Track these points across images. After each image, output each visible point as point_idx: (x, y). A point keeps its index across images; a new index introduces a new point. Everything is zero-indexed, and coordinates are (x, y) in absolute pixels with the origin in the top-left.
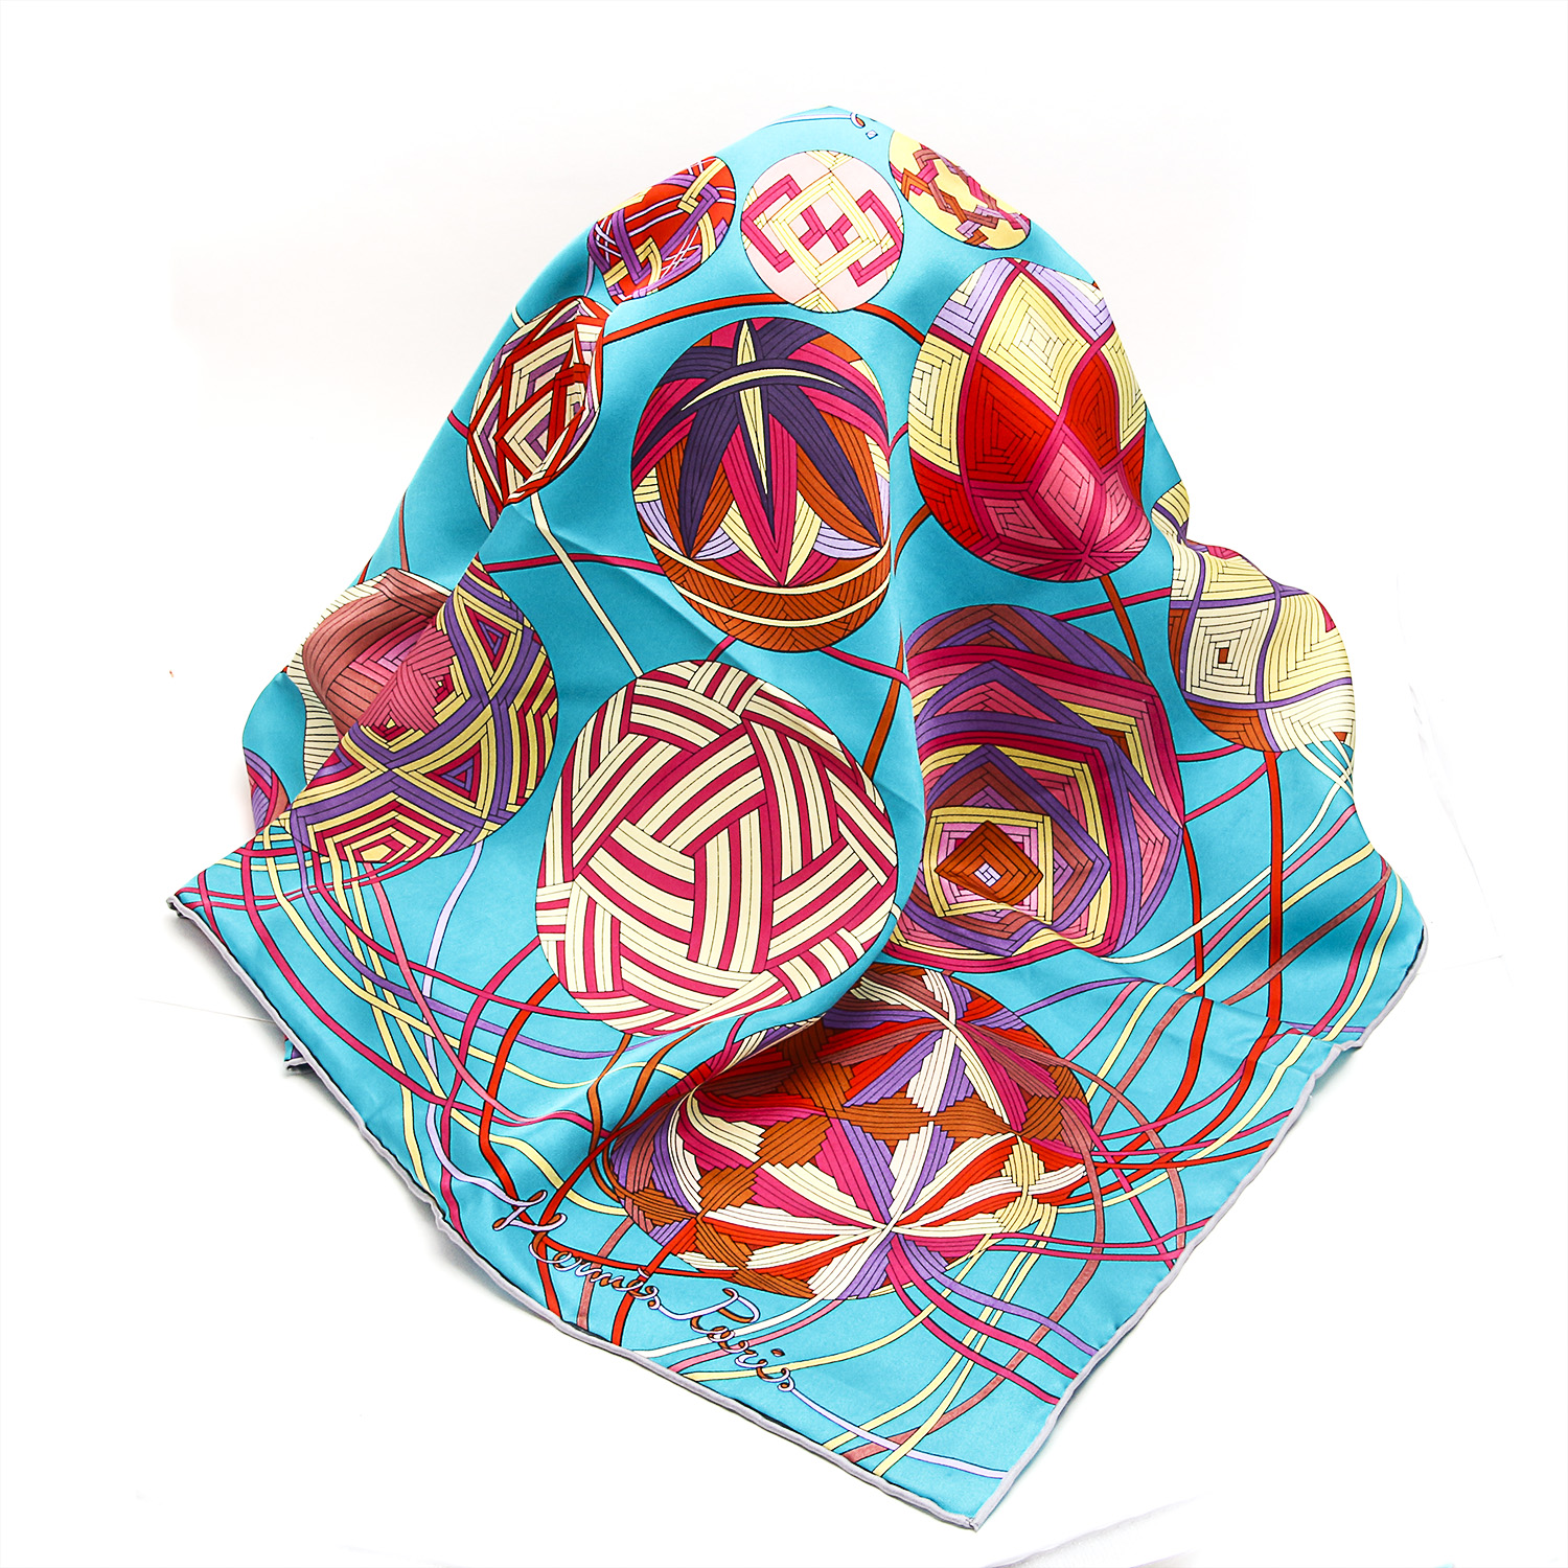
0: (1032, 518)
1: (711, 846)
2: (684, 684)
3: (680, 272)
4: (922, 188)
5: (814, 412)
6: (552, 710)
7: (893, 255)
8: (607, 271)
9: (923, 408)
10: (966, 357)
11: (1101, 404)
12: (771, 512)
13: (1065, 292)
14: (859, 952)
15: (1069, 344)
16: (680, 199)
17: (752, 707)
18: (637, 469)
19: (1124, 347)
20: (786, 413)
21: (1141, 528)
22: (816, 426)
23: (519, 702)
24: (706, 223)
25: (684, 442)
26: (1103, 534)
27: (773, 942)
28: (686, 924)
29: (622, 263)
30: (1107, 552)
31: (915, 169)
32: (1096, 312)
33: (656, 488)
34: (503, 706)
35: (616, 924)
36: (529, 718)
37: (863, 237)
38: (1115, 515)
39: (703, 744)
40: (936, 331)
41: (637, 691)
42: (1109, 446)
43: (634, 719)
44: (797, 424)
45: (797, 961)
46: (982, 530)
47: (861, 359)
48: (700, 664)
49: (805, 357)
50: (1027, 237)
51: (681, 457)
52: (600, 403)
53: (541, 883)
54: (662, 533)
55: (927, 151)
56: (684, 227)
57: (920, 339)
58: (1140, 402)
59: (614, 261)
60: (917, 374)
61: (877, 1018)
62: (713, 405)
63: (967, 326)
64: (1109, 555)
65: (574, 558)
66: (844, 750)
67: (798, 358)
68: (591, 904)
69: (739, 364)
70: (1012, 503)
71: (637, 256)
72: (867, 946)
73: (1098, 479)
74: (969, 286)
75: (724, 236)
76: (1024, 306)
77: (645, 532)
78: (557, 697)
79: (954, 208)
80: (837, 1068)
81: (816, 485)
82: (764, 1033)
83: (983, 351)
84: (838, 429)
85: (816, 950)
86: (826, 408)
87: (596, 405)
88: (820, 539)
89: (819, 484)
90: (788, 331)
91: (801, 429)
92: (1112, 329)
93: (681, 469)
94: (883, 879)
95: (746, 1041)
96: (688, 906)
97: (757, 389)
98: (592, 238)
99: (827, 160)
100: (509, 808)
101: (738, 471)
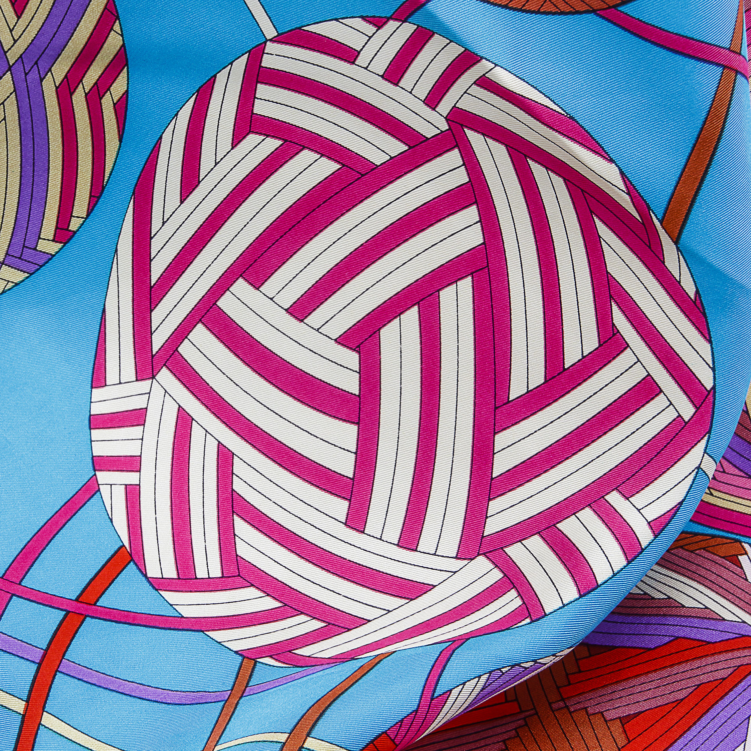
1: (388, 334)
2: (348, 55)
6: (119, 87)
14: (645, 535)
17: (469, 105)
23: (60, 69)
27: (494, 506)
28: (345, 465)
34: (33, 76)
35: (225, 458)
36: (79, 100)
39: (378, 159)
41: (267, 62)
43: (260, 108)
45: (536, 543)
48: (378, 22)
53: (98, 379)
61: (663, 630)
66: (631, 190)
68: (184, 422)
72: (658, 526)
78: (127, 65)
80: (598, 721)
82: (484, 678)
85: (569, 527)
94: (687, 410)
95: (455, 692)
96: (347, 434)
100: (43, 246)
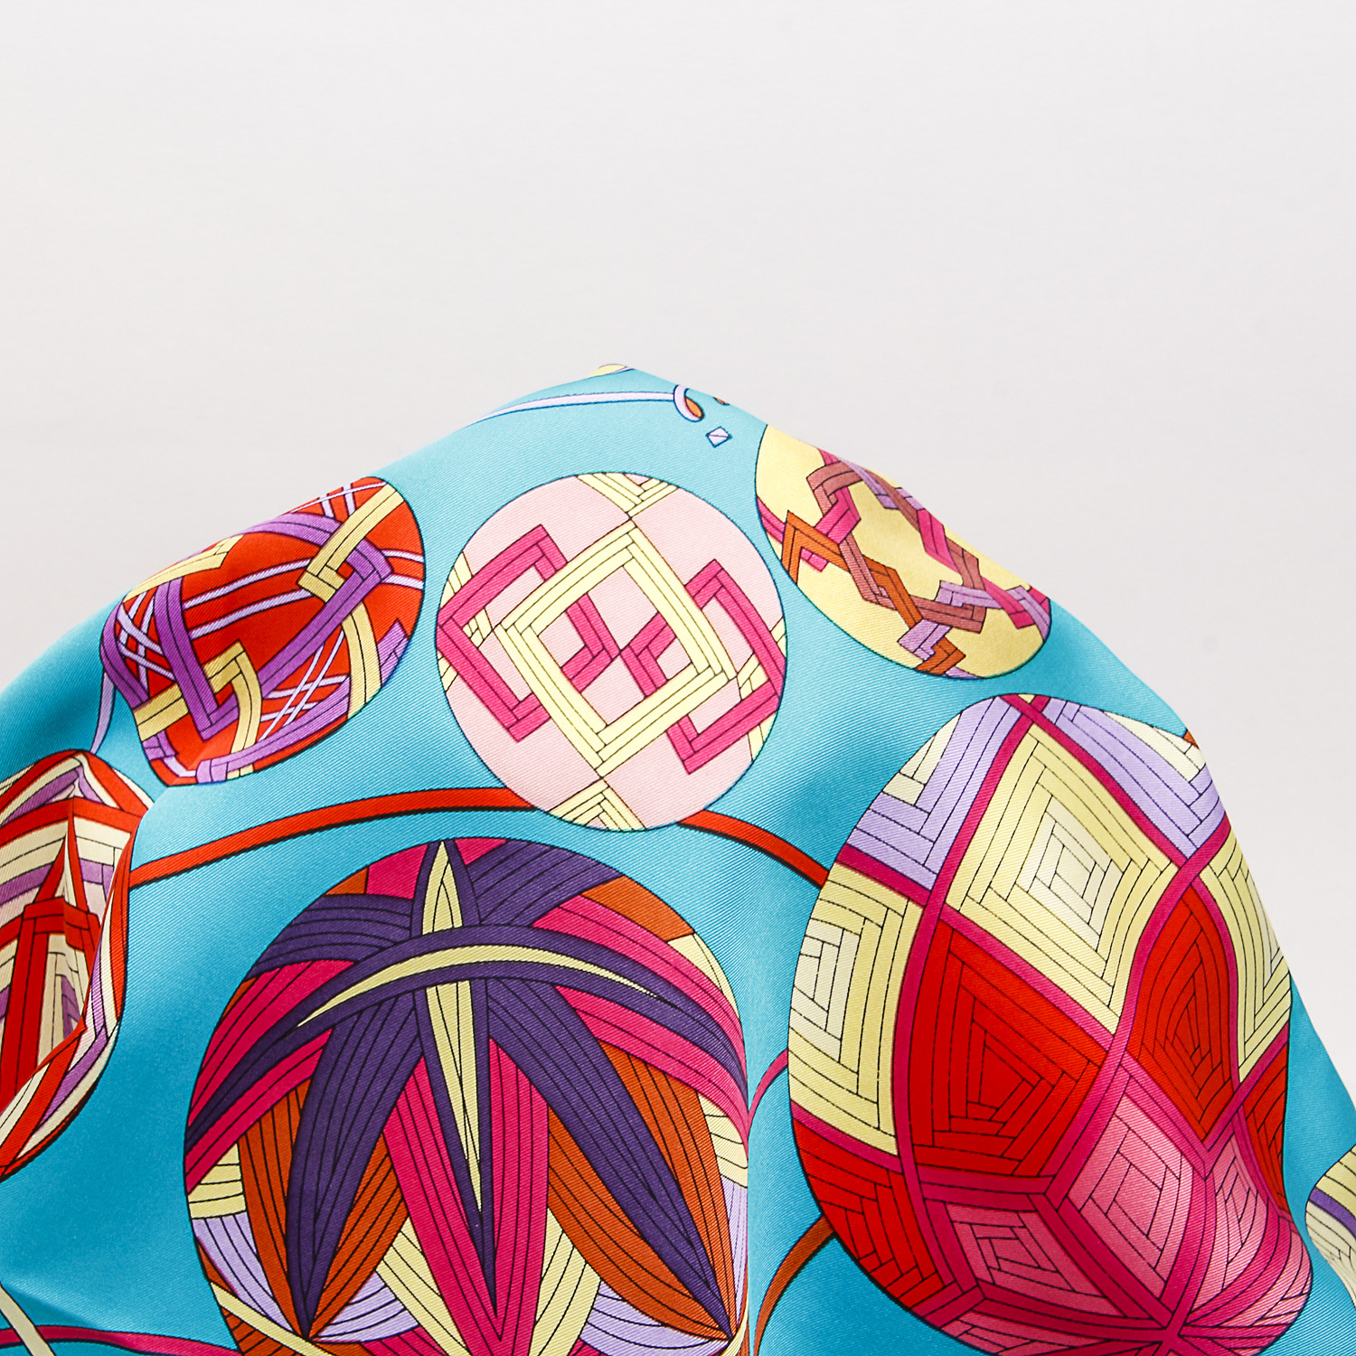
0: (1054, 1250)
3: (302, 733)
4: (827, 554)
5: (588, 1044)
7: (765, 703)
8: (142, 704)
9: (819, 1017)
10: (915, 912)
11: (1201, 992)
12: (488, 1250)
13: (1124, 757)
15: (1133, 871)
16: (305, 569)
18: (198, 1150)
19: (1249, 863)
20: (526, 1040)
21: (1292, 1267)
22: (590, 1074)
24: (358, 628)
25: (303, 1090)
26: (1211, 1287)
29: (175, 692)
30: (1219, 1326)
31: (811, 513)
32: (1190, 795)
33: (238, 1187)
37: (700, 664)
38: (1235, 1245)
40: (853, 858)
42: (1217, 1079)
44: (549, 1065)
46: (943, 1269)
47: (694, 932)
49: (570, 925)
50: (1044, 641)
51: (295, 1124)
52: (119, 1018)
54: (249, 1282)
55: (837, 469)
56: (313, 627)
57: (815, 876)
58: (1281, 972)
59: (158, 686)
60: (810, 947)
62: (366, 1018)
63: (919, 848)
64: (1221, 1332)
65: (51, 1334)
67: (556, 926)
69: (427, 930)
70: (1011, 1219)
71: (208, 680)
73: (1199, 1166)
74: (926, 762)
75: (400, 660)
76: (1041, 797)
77: (210, 1281)
79: (894, 594)
81: (591, 1201)
83: (953, 900)
84: (641, 1084)
86: (616, 1038)
87: (111, 1022)
88: (596, 1319)
89: (596, 1198)
90: (535, 868)
91: (559, 1078)
92: (1223, 831)
93: (294, 1148)
97: (465, 986)
98: (109, 636)
99: (621, 492)
101: (419, 1156)
